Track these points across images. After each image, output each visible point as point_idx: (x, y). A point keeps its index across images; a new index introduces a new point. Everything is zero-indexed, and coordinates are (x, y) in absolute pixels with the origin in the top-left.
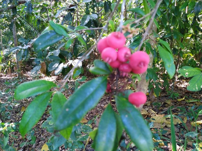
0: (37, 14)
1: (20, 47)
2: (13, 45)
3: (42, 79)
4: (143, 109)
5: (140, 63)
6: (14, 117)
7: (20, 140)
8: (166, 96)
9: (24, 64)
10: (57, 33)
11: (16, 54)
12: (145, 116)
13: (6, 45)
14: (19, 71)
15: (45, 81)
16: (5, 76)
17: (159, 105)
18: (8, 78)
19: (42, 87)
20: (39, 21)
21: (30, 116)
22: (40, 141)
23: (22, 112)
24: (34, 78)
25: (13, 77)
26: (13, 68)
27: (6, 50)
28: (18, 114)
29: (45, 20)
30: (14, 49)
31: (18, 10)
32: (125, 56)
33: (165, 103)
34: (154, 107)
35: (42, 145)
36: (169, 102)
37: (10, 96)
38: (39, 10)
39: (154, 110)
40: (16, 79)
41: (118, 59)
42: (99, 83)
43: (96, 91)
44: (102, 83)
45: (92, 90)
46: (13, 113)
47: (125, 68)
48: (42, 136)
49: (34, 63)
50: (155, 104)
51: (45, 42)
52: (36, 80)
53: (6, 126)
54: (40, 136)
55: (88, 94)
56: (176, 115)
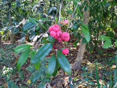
0: (22, 7)
1: (14, 26)
2: (9, 24)
3: (26, 44)
4: (83, 60)
5: (65, 37)
6: (11, 65)
7: (15, 78)
8: (96, 53)
9: (16, 35)
10: (32, 23)
11: (11, 30)
12: (84, 64)
13: (5, 25)
14: (13, 39)
15: (28, 45)
16: (5, 42)
17: (92, 58)
18: (7, 44)
19: (26, 47)
20: (24, 11)
21: (21, 60)
22: (26, 78)
23: (16, 63)
24: (22, 43)
25: (10, 43)
26: (9, 38)
27: (5, 28)
28: (13, 64)
29: (27, 10)
30: (10, 28)
31: (11, 5)
32: (59, 35)
33: (96, 57)
34: (89, 59)
35: (27, 80)
36: (98, 56)
37: (9, 54)
38: (23, 4)
39: (89, 61)
40: (11, 44)
41: (56, 35)
42: (49, 45)
43: (48, 48)
44: (51, 45)
45: (46, 48)
46: (11, 63)
47: (60, 39)
48: (27, 76)
49: (21, 35)
50: (90, 57)
51: (27, 27)
52: (23, 45)
53: (8, 69)
54: (26, 75)
55: (45, 50)
56: (101, 63)
